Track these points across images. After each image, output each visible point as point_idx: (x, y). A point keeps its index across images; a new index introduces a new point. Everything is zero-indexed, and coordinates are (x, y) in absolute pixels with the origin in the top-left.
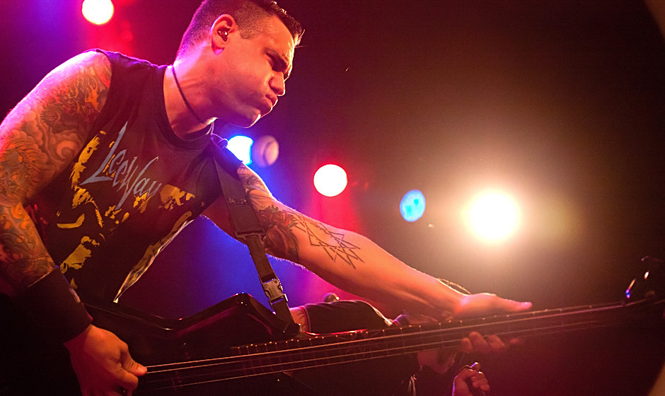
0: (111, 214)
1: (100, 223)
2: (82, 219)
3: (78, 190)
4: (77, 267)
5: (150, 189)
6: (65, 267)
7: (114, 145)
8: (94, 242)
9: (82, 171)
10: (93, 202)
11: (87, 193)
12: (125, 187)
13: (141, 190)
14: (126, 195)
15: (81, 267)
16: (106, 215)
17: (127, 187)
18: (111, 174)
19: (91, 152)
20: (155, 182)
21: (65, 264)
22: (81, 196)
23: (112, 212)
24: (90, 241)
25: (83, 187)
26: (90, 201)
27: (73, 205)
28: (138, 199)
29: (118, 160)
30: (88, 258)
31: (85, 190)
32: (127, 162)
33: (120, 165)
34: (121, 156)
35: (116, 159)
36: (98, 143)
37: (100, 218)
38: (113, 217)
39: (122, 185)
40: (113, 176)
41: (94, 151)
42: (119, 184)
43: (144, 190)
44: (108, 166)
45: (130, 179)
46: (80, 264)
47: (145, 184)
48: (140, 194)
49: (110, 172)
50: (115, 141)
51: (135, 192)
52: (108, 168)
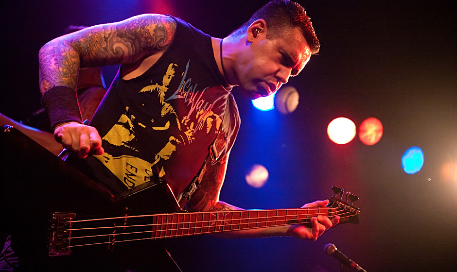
0: (184, 122)
1: (179, 128)
2: (168, 124)
3: (164, 104)
4: (166, 158)
5: (205, 107)
6: (158, 158)
7: (184, 74)
8: (177, 140)
9: (166, 91)
10: (175, 113)
11: (171, 106)
12: (191, 104)
13: (200, 107)
14: (192, 110)
15: (169, 158)
16: (182, 122)
17: (193, 104)
18: (184, 94)
19: (171, 78)
20: (207, 103)
21: (158, 156)
22: (167, 109)
23: (185, 120)
24: (175, 139)
25: (167, 102)
26: (173, 112)
27: (162, 115)
28: (198, 113)
29: (187, 85)
30: (174, 151)
31: (169, 104)
32: (192, 86)
33: (189, 88)
34: (189, 82)
35: (186, 84)
36: (174, 72)
37: (179, 124)
38: (186, 124)
39: (190, 102)
40: (185, 95)
41: (172, 77)
42: (188, 101)
43: (202, 108)
44: (182, 89)
45: (194, 99)
46: (168, 156)
47: (202, 103)
48: (200, 110)
49: (183, 93)
50: (185, 72)
51: (197, 109)
52: (182, 90)
